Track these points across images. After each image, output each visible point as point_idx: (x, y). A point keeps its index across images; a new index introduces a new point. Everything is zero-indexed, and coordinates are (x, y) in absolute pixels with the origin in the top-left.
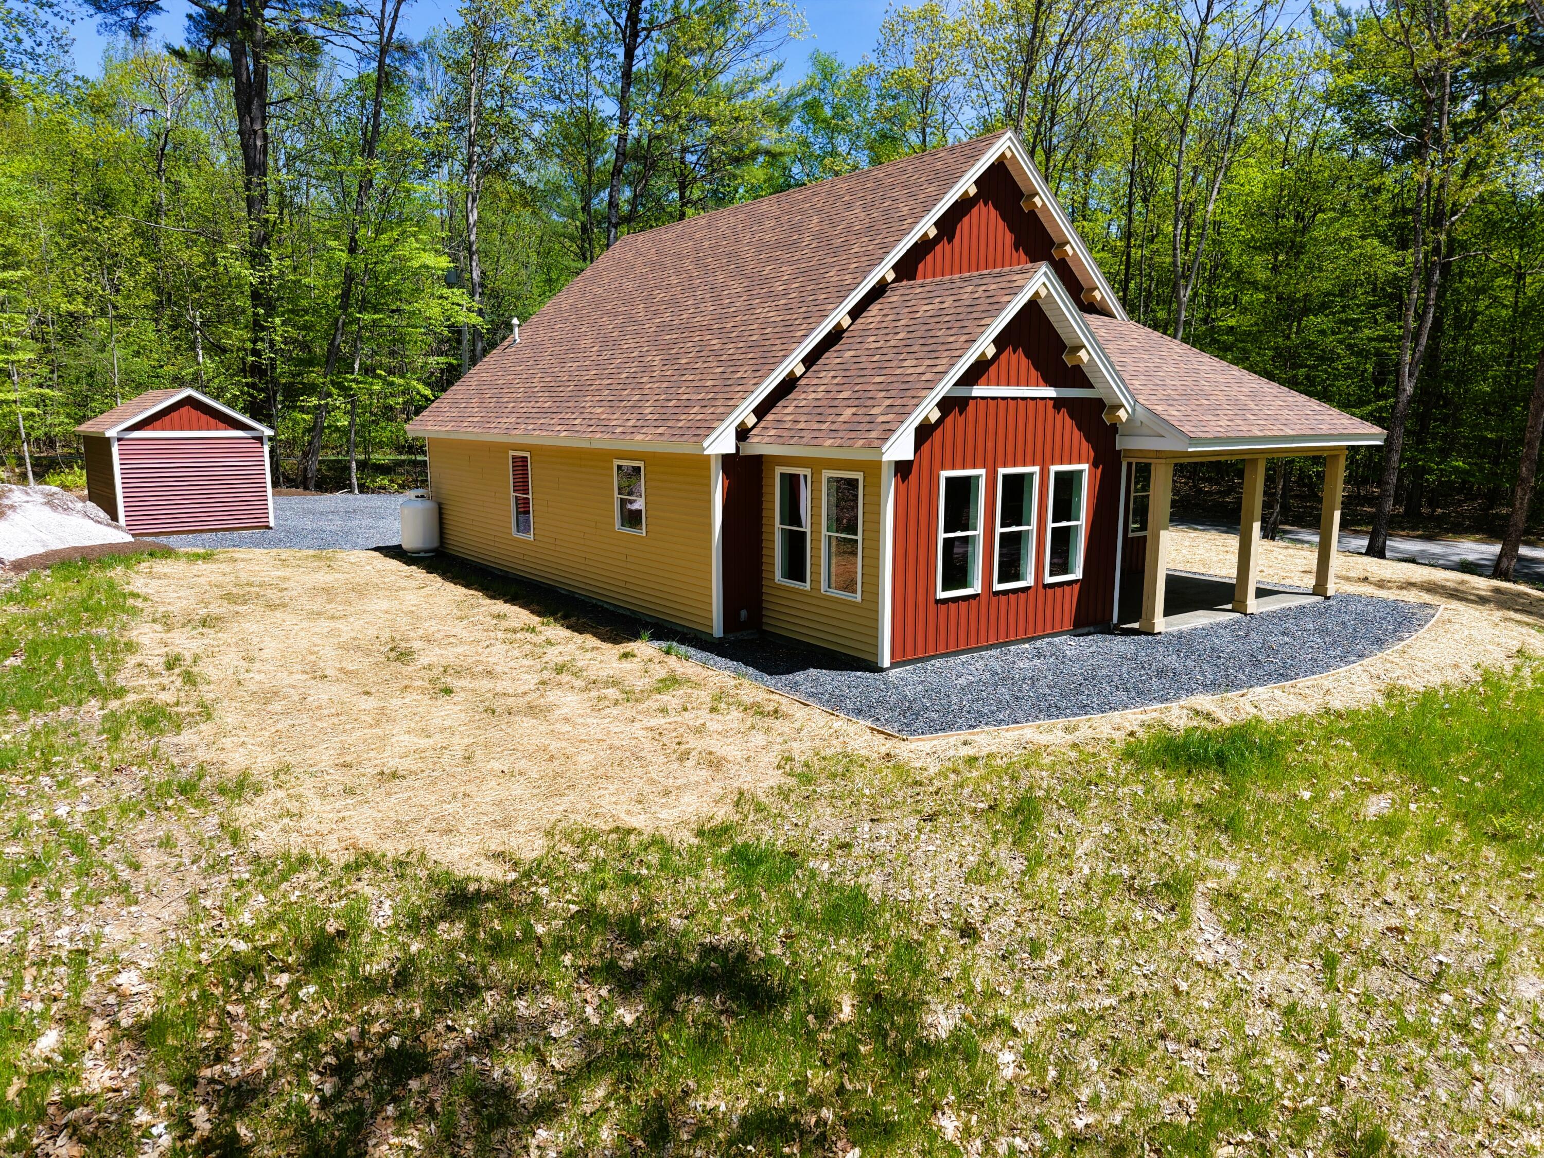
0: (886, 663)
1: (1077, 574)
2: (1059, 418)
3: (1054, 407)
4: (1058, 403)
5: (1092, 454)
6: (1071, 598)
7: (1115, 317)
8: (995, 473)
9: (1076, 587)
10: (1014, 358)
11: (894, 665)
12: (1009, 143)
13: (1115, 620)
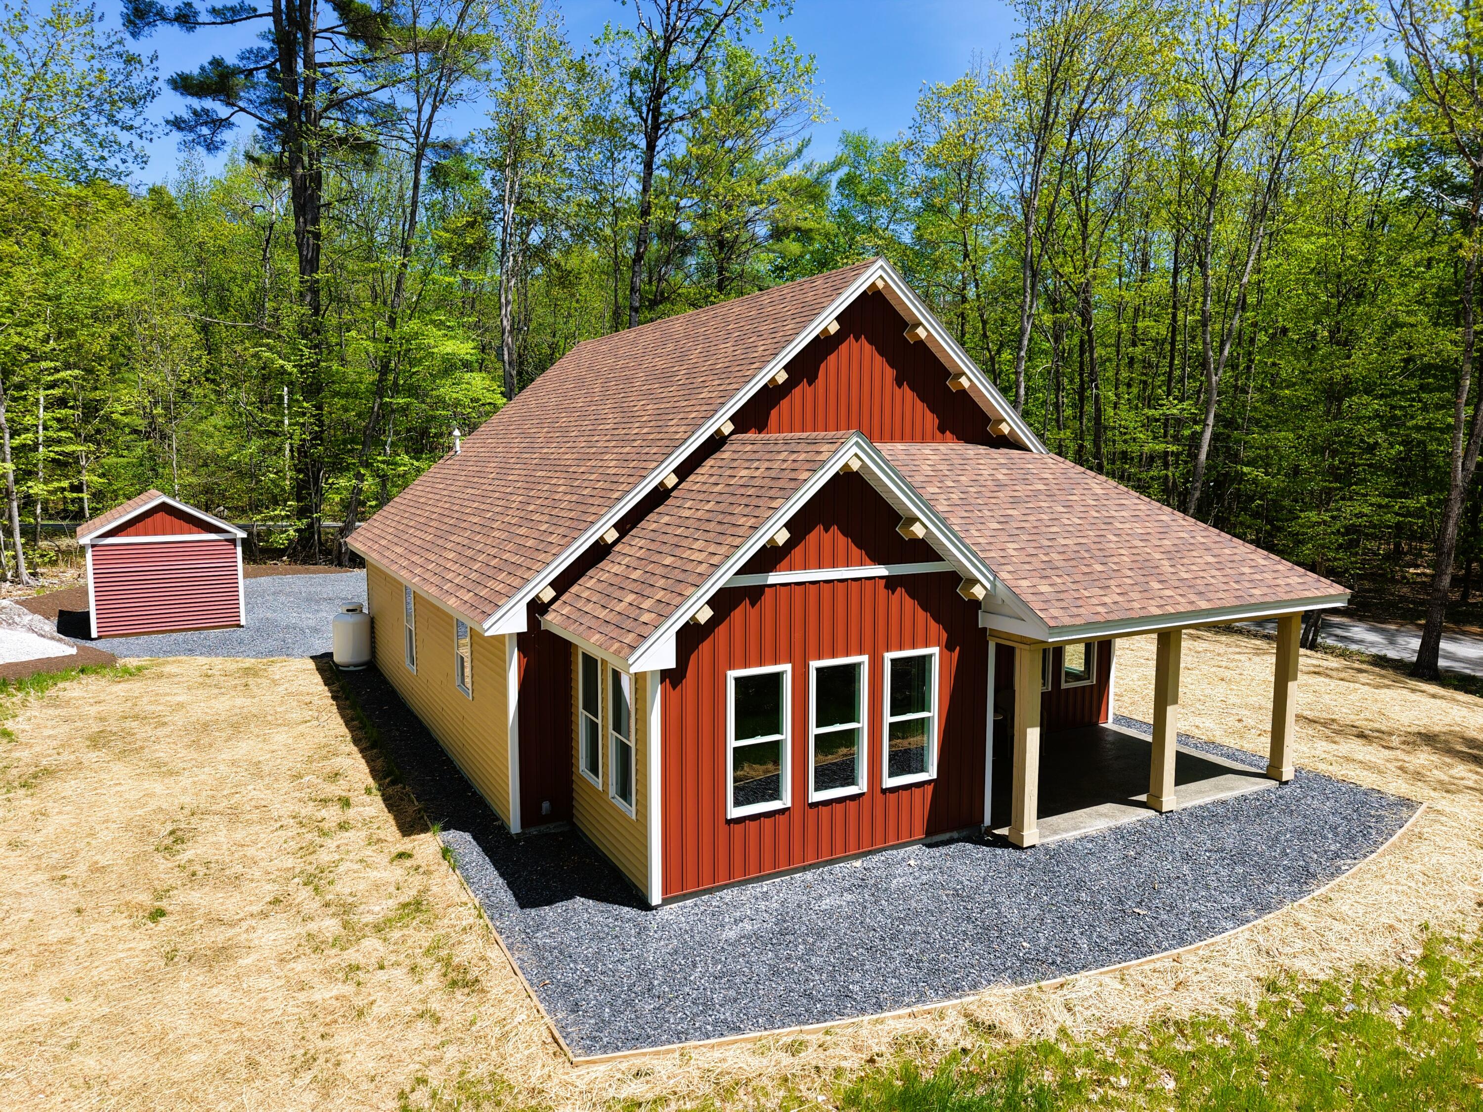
0: (656, 897)
1: (931, 773)
2: (895, 598)
3: (887, 587)
4: (891, 582)
5: (945, 635)
6: (922, 804)
7: (1028, 450)
8: (806, 667)
9: (930, 789)
10: (827, 537)
11: (666, 902)
12: (880, 272)
13: (987, 820)
